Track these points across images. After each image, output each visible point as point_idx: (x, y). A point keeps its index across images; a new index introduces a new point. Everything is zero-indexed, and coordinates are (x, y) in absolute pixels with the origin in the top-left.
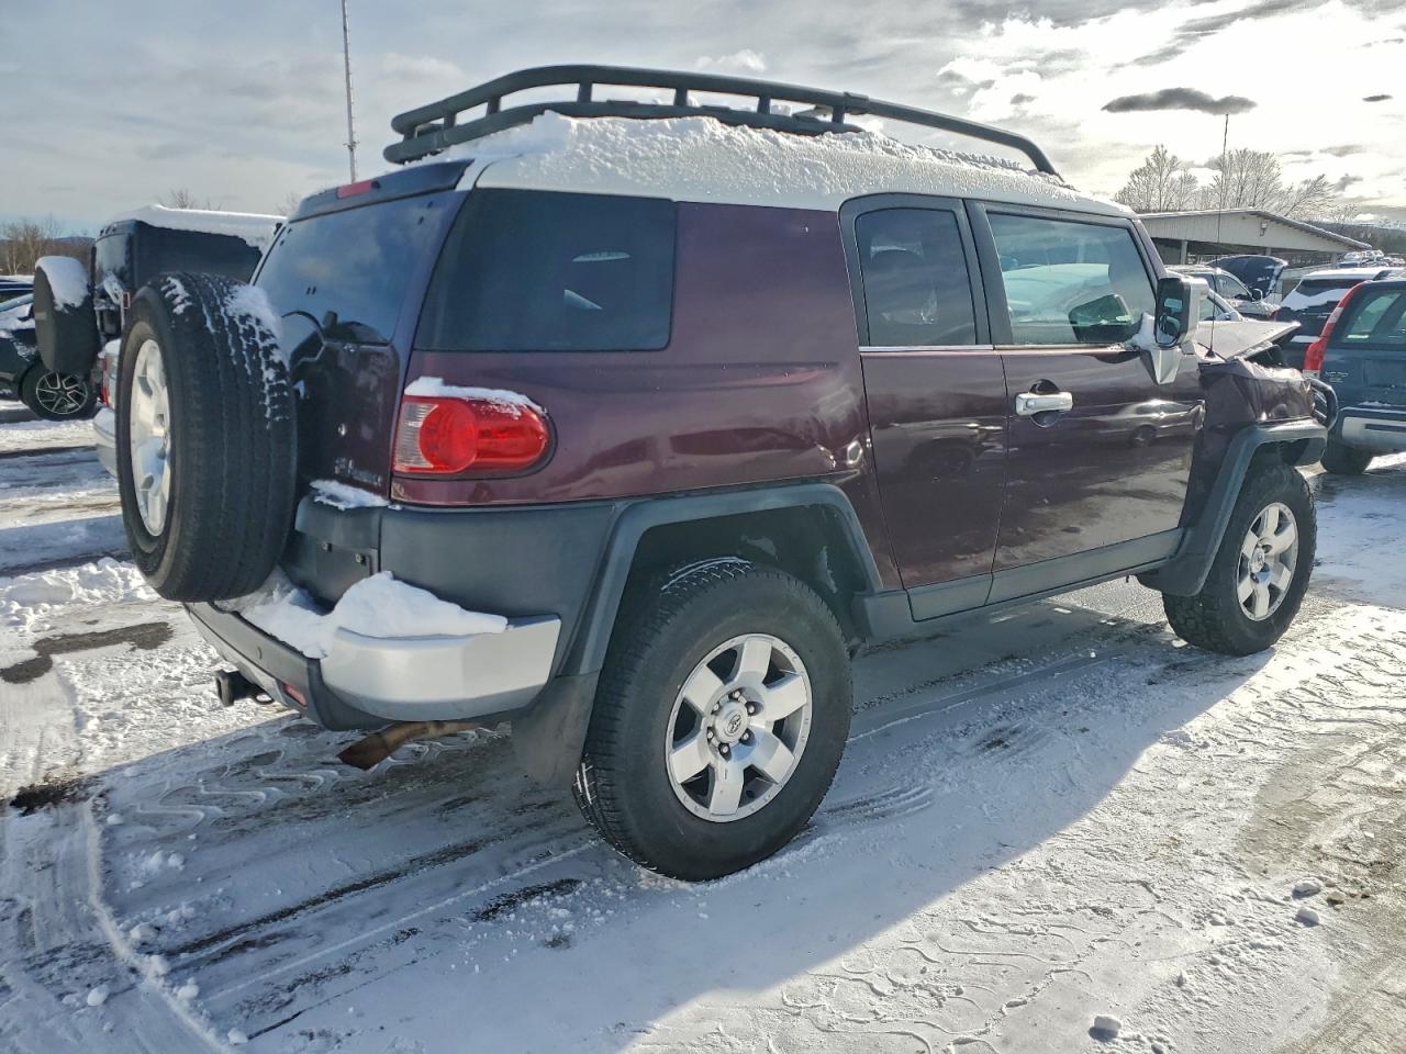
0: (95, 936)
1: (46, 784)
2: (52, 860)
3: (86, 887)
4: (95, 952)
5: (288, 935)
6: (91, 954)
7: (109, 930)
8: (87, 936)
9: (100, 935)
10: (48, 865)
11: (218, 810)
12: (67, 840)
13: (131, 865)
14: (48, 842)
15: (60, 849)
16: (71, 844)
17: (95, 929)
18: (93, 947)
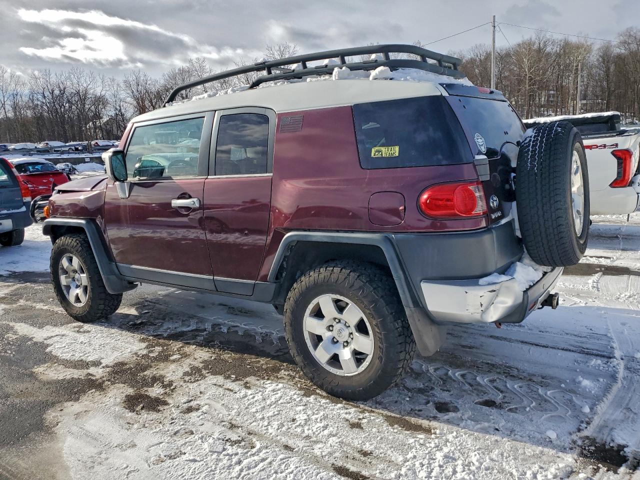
0: (627, 373)
1: (600, 465)
2: (625, 411)
3: (619, 390)
4: (630, 369)
5: (572, 345)
6: (632, 370)
7: (621, 373)
8: (630, 375)
9: (625, 373)
10: (629, 409)
11: (540, 391)
12: (613, 417)
13: (596, 389)
14: (623, 421)
15: (618, 414)
16: (612, 414)
17: (626, 376)
18: (630, 371)
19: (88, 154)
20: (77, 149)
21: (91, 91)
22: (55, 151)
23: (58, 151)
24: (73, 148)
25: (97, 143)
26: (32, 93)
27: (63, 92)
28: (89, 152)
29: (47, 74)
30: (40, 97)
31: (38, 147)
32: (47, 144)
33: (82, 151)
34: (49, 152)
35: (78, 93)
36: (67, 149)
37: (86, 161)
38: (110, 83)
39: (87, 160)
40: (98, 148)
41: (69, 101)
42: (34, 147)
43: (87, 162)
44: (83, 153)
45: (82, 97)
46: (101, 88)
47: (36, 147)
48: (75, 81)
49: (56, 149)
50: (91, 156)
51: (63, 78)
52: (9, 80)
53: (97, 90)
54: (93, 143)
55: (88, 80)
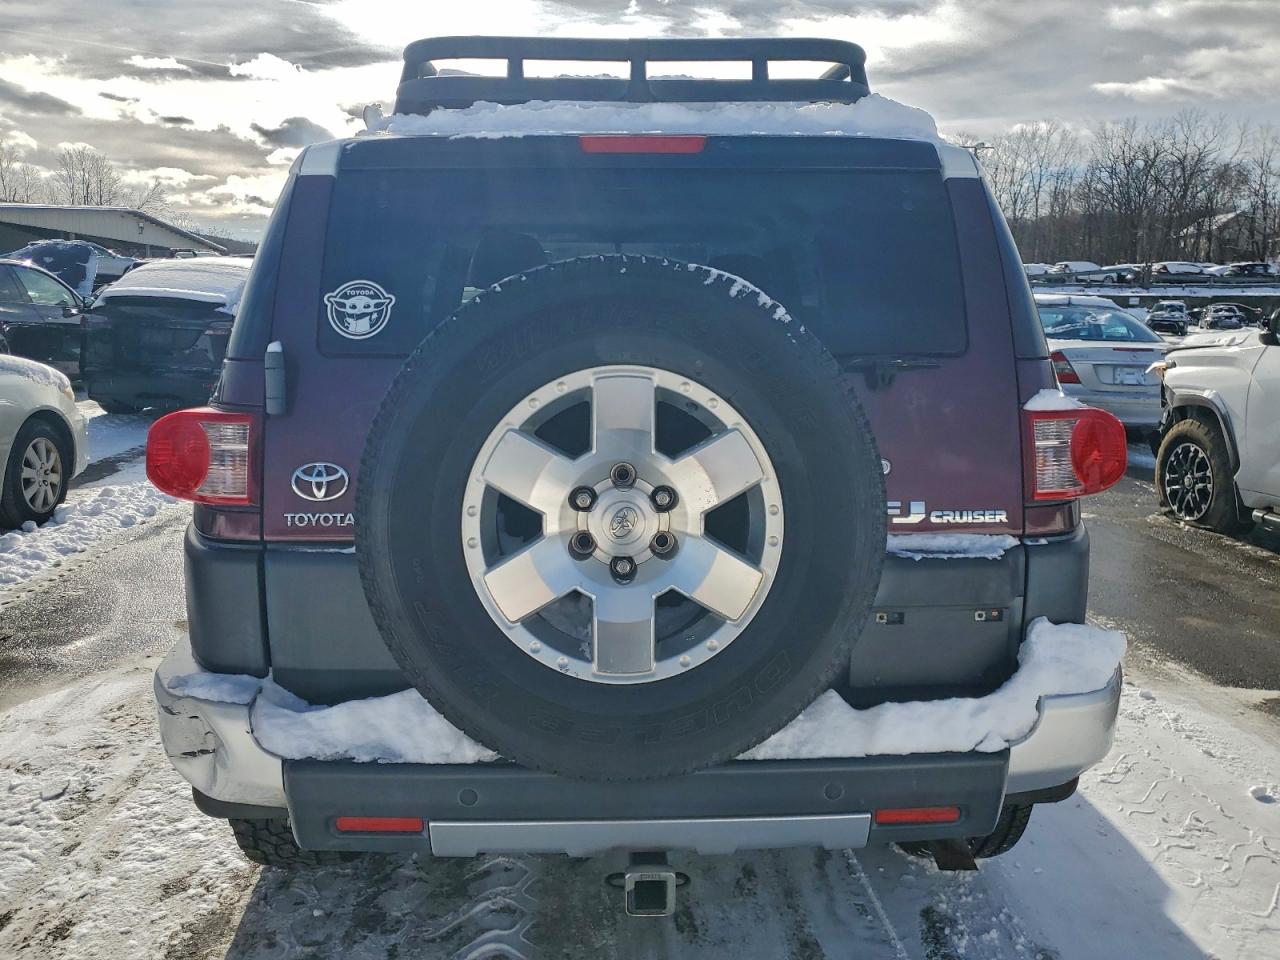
19: (1139, 290)
20: (1121, 279)
21: (1211, 157)
22: (1077, 280)
23: (1082, 281)
24: (1114, 275)
25: (1165, 267)
26: (1094, 168)
27: (1150, 164)
28: (1142, 287)
29: (1131, 127)
30: (1105, 175)
31: (1049, 271)
32: (1066, 266)
33: (1129, 284)
34: (1064, 281)
35: (1181, 162)
36: (1100, 277)
37: (1131, 303)
38: (1258, 135)
39: (1133, 301)
40: (1164, 277)
41: (1157, 181)
42: (1043, 272)
43: (1133, 306)
44: (1130, 287)
45: (1190, 169)
46: (1235, 148)
47: (1046, 272)
48: (1181, 137)
49: (1080, 277)
50: (1145, 294)
51: (1159, 133)
52: (1058, 146)
53: (1226, 151)
54: (1156, 267)
55: (1209, 133)
